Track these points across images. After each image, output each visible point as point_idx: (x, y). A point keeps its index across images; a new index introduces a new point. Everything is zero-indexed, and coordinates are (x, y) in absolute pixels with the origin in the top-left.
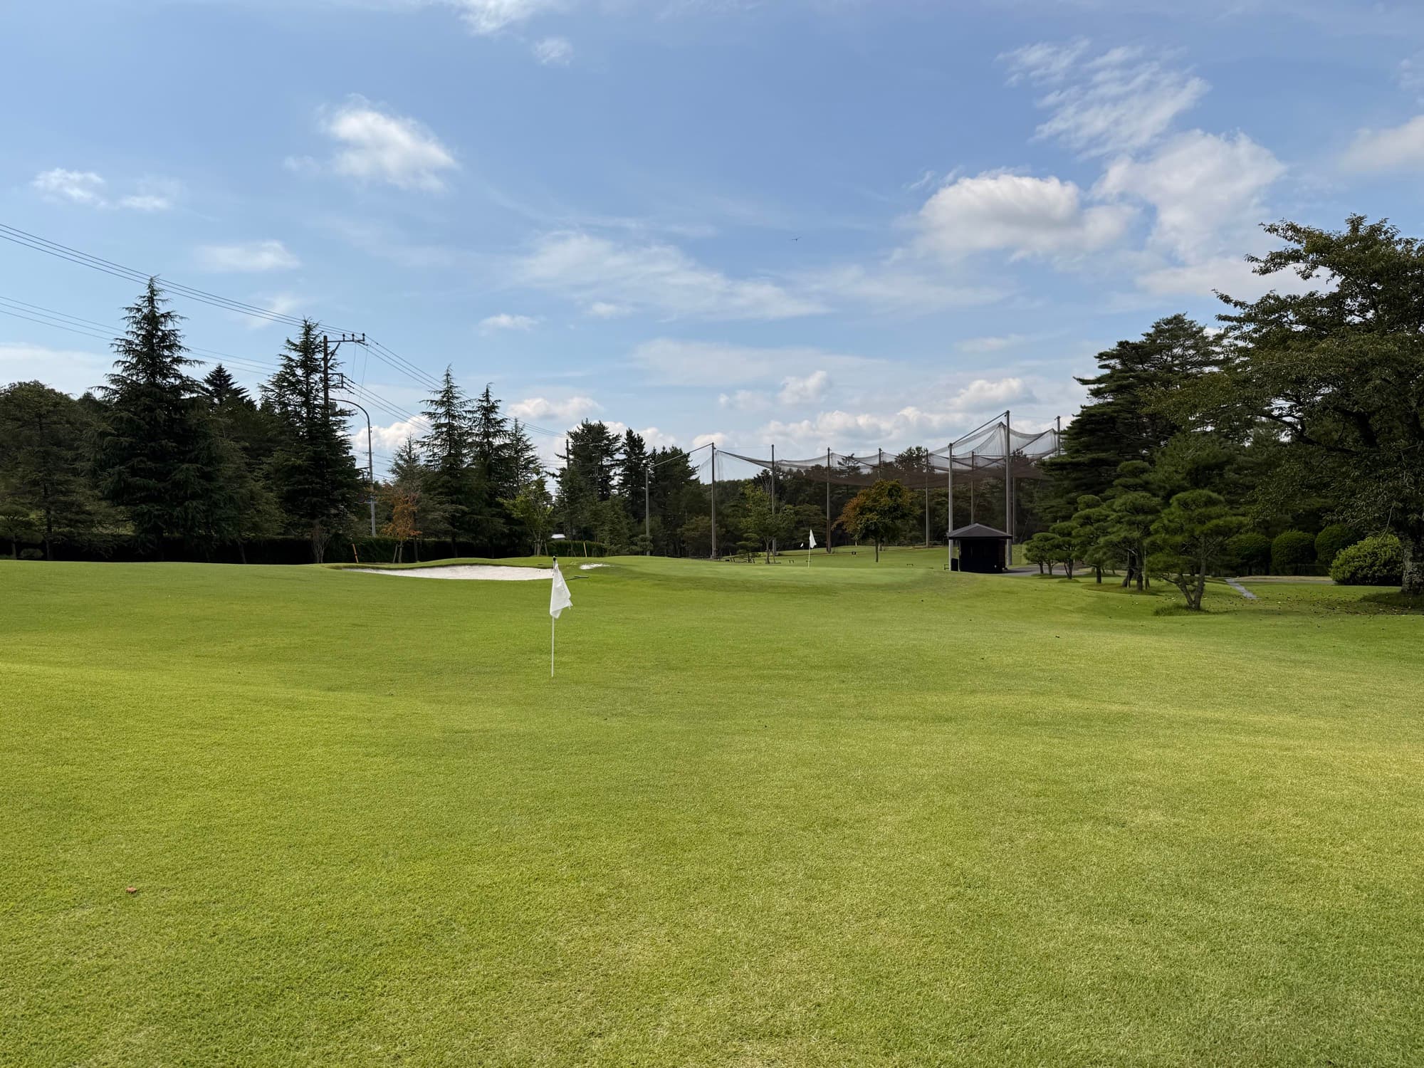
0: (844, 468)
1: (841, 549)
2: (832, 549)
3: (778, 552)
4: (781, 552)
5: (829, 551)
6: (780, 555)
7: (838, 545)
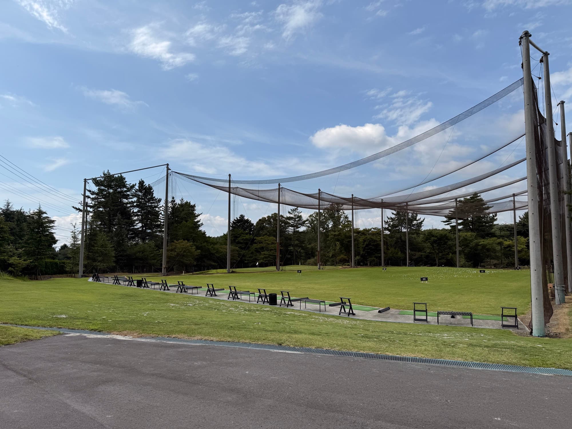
0: (292, 216)
1: (287, 268)
2: (281, 268)
3: (231, 270)
4: (234, 270)
5: (278, 269)
6: (233, 272)
7: (286, 264)
